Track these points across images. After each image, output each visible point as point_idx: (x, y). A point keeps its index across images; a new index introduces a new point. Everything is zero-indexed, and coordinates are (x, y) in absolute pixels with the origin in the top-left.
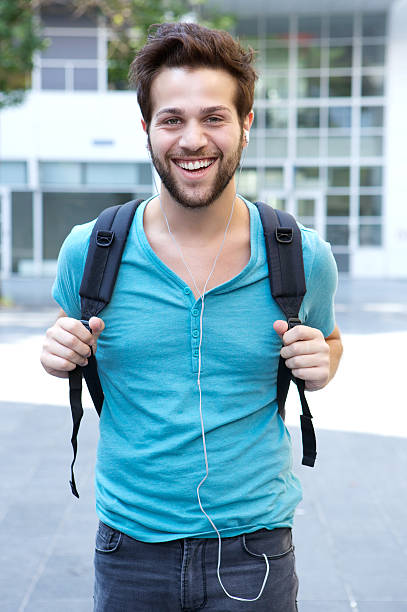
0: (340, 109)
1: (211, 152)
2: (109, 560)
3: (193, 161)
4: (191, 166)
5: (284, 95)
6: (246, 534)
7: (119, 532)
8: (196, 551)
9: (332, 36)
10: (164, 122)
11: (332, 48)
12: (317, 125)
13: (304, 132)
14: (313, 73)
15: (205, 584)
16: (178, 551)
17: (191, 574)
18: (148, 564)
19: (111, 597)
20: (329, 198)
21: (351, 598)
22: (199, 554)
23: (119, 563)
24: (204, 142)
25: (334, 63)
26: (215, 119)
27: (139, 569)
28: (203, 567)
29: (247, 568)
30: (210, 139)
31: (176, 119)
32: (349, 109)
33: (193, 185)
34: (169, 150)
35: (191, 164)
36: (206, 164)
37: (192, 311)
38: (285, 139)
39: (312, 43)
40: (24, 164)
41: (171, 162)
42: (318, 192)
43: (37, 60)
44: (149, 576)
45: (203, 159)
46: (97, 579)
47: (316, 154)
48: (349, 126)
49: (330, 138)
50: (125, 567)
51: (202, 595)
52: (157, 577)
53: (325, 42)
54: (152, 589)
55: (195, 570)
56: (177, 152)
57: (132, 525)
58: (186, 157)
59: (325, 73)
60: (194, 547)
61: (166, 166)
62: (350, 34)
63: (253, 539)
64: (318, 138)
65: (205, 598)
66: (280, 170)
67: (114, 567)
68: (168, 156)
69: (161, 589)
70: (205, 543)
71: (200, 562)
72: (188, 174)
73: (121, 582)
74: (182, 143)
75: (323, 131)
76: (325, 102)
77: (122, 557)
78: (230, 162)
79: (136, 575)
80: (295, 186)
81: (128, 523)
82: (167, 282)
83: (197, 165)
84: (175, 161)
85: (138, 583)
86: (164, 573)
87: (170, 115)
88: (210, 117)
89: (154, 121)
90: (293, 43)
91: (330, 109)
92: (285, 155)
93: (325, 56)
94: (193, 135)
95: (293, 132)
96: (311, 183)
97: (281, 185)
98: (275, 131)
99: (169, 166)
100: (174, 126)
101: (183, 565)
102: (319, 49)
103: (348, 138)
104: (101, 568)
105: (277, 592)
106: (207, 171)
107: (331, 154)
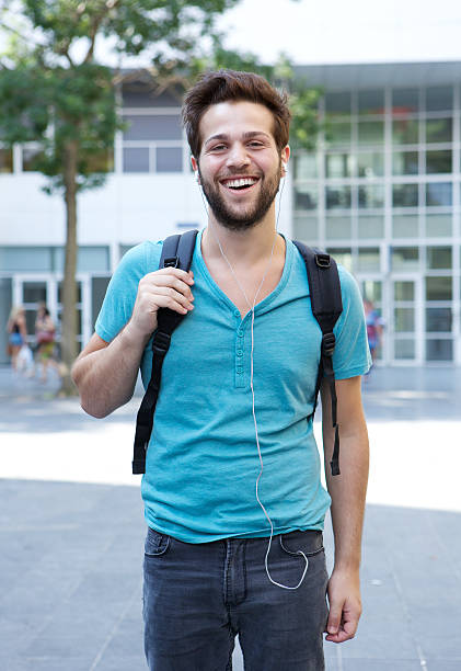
0: (440, 184)
1: (253, 171)
2: (159, 563)
3: (239, 179)
4: (237, 184)
5: (379, 173)
6: (283, 535)
7: (168, 536)
8: (238, 550)
9: (429, 108)
10: (212, 149)
11: (429, 121)
12: (415, 203)
13: (400, 210)
14: (410, 148)
15: (245, 580)
16: (222, 550)
17: (233, 570)
18: (194, 564)
19: (160, 595)
20: (428, 279)
21: (421, 657)
22: (240, 552)
23: (168, 564)
24: (248, 161)
25: (431, 138)
26: (256, 144)
27: (186, 569)
28: (244, 565)
29: (283, 565)
30: (253, 160)
31: (223, 144)
32: (450, 184)
33: (240, 201)
34: (218, 172)
35: (236, 182)
36: (249, 182)
37: (238, 331)
38: (382, 217)
39: (409, 117)
40: (107, 248)
41: (220, 185)
42: (417, 273)
43: (119, 143)
44: (195, 574)
45: (247, 178)
46: (146, 580)
47: (415, 234)
48: (451, 204)
49: (428, 215)
50: (174, 568)
51: (243, 590)
52: (201, 575)
53: (423, 115)
54: (197, 586)
55: (237, 566)
56: (225, 173)
57: (179, 529)
58: (232, 176)
59: (422, 148)
60: (236, 546)
61: (215, 187)
62: (450, 108)
63: (289, 539)
64: (416, 215)
65: (246, 592)
66: (376, 251)
67: (162, 568)
68: (216, 179)
69: (206, 586)
70: (245, 542)
71: (241, 561)
72: (234, 191)
73: (170, 581)
74: (229, 163)
75: (422, 209)
76: (422, 179)
77: (170, 559)
78: (271, 182)
79: (184, 574)
80: (392, 268)
81: (175, 528)
82: (219, 305)
83: (242, 183)
84: (224, 182)
85: (186, 581)
86: (208, 571)
87: (217, 141)
88: (251, 141)
89: (204, 150)
90: (388, 118)
91: (428, 185)
92: (382, 236)
93: (422, 130)
94: (237, 155)
95: (388, 210)
96: (411, 264)
97: (377, 268)
98: (370, 211)
99: (218, 187)
100: (221, 151)
101: (226, 562)
102: (417, 121)
103: (450, 215)
104: (150, 570)
105: (309, 586)
106: (250, 189)
107: (430, 234)
